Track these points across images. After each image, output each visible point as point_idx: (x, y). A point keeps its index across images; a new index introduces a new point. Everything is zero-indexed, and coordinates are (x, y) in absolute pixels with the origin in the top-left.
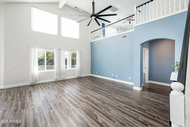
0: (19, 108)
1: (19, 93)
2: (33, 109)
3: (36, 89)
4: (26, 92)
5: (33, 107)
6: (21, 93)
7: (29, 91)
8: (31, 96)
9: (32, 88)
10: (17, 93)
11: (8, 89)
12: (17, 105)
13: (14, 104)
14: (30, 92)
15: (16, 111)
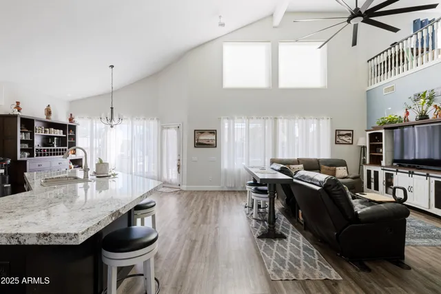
0: (199, 221)
1: (203, 200)
2: (216, 228)
3: (227, 199)
4: (212, 201)
5: (217, 225)
6: (205, 201)
7: (216, 201)
8: (217, 207)
9: (222, 196)
10: (201, 199)
11: (191, 192)
12: (197, 216)
13: (194, 214)
14: (218, 202)
15: (194, 223)
